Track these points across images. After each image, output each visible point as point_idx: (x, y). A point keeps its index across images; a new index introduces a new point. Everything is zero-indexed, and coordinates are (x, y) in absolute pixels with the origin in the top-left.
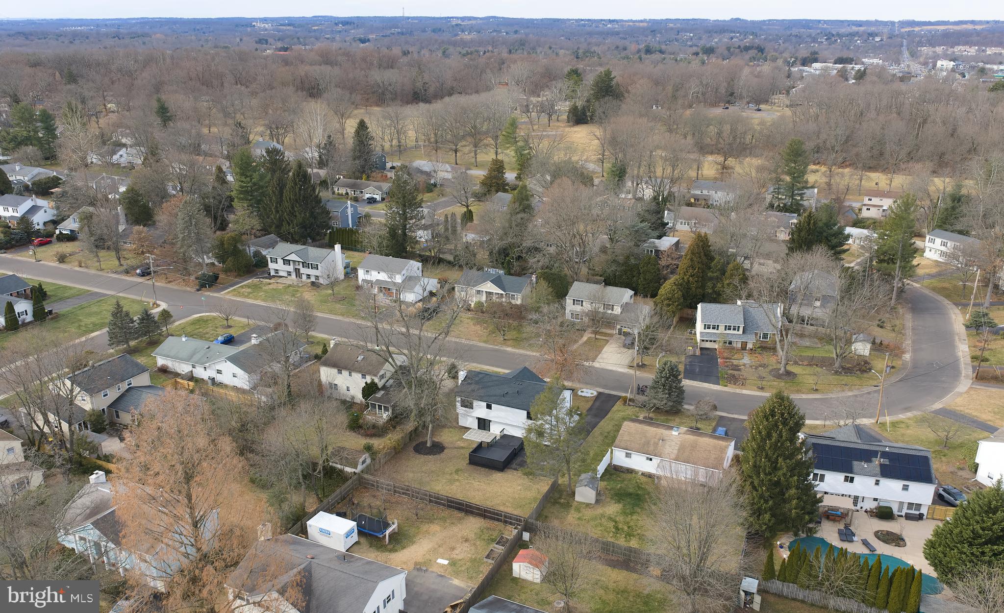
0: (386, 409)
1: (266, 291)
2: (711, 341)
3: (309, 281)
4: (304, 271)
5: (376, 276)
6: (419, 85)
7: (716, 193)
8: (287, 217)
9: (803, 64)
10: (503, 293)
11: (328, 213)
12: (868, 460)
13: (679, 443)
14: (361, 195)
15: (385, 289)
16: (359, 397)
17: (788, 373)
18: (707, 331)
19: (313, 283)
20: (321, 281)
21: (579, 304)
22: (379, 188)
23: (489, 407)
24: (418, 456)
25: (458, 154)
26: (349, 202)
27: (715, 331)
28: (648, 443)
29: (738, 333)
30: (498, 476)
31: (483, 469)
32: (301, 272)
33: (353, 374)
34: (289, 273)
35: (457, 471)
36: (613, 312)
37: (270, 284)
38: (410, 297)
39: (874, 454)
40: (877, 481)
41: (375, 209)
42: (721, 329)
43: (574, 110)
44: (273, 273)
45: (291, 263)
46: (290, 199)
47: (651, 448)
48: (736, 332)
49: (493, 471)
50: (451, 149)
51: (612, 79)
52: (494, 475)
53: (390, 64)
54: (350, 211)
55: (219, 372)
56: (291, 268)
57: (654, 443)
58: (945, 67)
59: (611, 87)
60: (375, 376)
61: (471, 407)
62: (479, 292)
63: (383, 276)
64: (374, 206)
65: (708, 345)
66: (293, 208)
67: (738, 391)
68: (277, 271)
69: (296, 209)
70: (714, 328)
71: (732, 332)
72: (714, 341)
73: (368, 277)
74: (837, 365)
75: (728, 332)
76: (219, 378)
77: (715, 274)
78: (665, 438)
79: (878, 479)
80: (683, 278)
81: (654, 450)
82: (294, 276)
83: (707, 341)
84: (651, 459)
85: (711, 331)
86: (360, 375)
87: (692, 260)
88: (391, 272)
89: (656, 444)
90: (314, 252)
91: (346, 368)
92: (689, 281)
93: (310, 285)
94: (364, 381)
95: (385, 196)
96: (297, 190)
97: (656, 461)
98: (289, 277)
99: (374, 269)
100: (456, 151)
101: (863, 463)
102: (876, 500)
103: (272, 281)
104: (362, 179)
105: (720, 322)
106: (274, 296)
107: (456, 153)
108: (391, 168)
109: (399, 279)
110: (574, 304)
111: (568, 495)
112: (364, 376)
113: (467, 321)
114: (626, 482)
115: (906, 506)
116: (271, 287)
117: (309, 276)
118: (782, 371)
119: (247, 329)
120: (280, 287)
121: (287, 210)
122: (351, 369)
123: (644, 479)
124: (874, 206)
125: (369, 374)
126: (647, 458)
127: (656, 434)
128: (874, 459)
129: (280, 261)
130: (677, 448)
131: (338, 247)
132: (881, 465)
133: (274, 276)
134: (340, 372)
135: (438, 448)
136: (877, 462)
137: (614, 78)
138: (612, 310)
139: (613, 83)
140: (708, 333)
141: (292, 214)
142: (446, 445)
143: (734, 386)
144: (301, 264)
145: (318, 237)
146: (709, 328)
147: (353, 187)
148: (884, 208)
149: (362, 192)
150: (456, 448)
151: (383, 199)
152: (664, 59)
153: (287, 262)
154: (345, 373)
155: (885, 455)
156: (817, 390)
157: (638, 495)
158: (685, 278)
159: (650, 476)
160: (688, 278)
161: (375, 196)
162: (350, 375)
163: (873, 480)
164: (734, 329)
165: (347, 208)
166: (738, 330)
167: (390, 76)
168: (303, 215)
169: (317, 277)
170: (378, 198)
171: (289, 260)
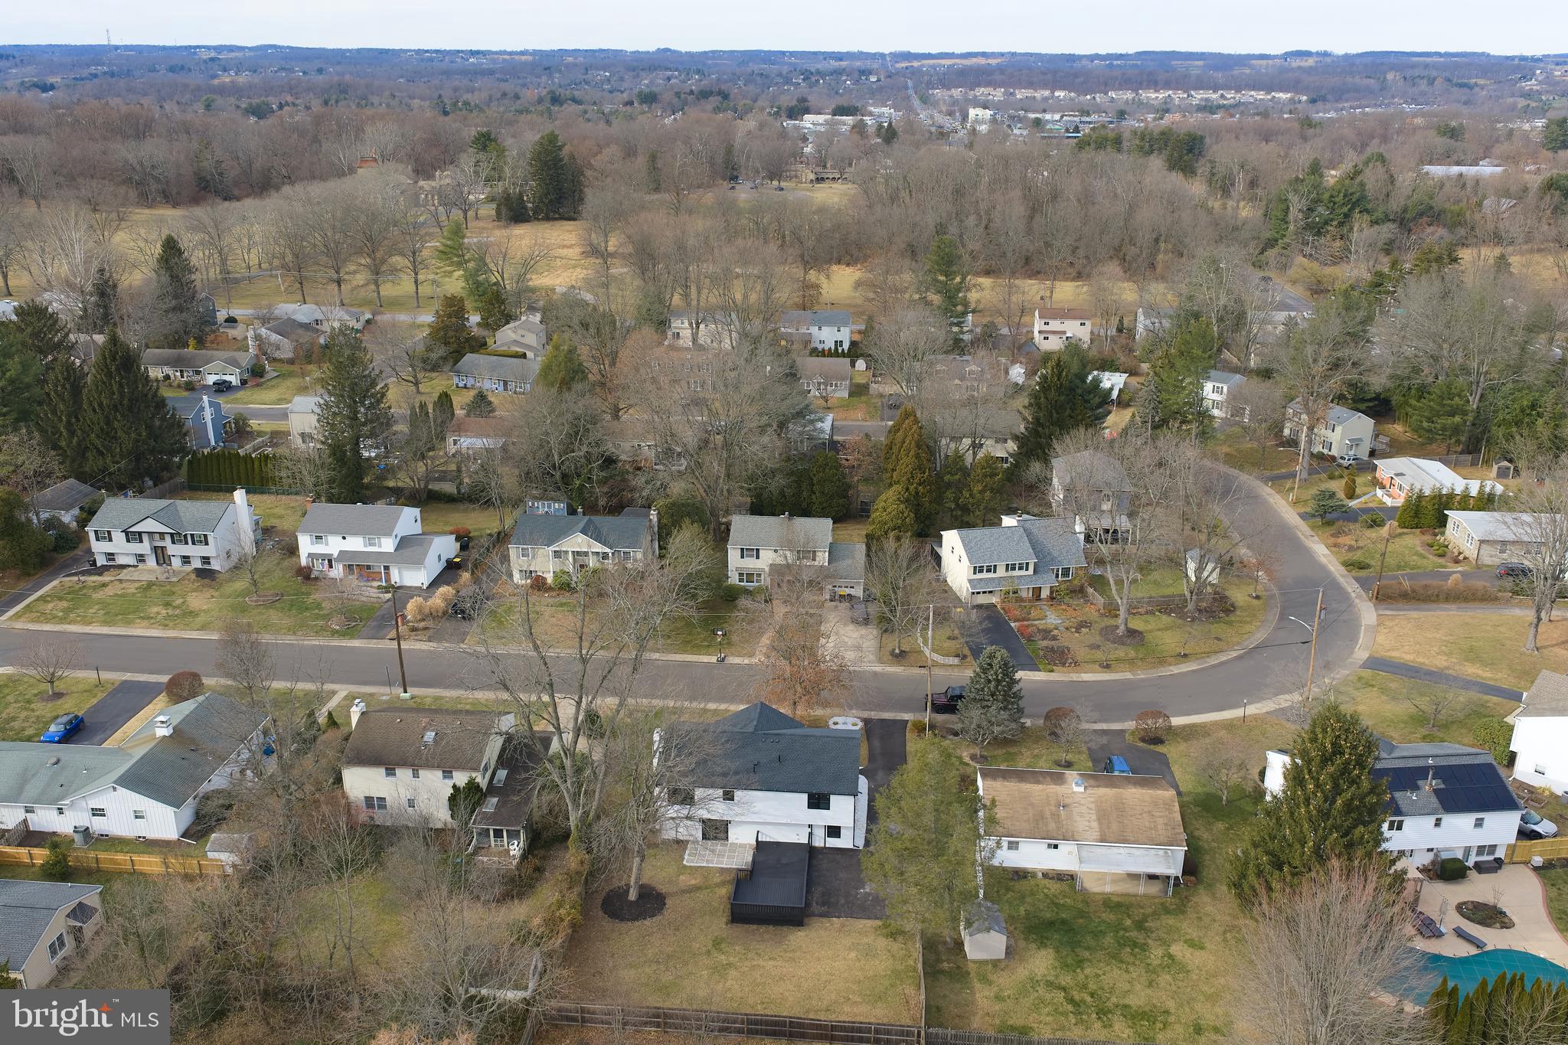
0: (514, 835)
1: (100, 602)
2: (984, 592)
3: (188, 568)
4: (174, 550)
5: (334, 545)
6: (207, 164)
7: (820, 329)
8: (97, 442)
9: (791, 117)
10: (607, 550)
11: (180, 424)
12: (1415, 788)
13: (1093, 806)
14: (197, 378)
15: (360, 567)
16: (442, 815)
17: (1132, 633)
18: (979, 576)
19: (198, 572)
20: (215, 565)
21: (752, 556)
22: (234, 363)
23: (729, 797)
24: (624, 926)
25: (343, 287)
26: (205, 398)
27: (991, 575)
28: (1040, 817)
29: (1027, 573)
30: (798, 937)
31: (763, 928)
32: (170, 552)
33: (421, 772)
34: (141, 558)
35: (717, 943)
36: (816, 563)
37: (104, 585)
38: (416, 577)
39: (1422, 772)
40: (1437, 820)
41: (236, 401)
42: (1001, 572)
43: (506, 199)
44: (101, 561)
45: (145, 538)
46: (101, 405)
47: (1052, 826)
48: (1023, 573)
49: (785, 929)
50: (331, 280)
51: (560, 148)
52: (791, 937)
53: (138, 129)
54: (208, 415)
55: (98, 812)
56: (145, 548)
57: (1052, 814)
58: (980, 117)
59: (561, 160)
60: (476, 769)
61: (688, 799)
62: (557, 554)
63: (355, 544)
64: (232, 396)
65: (982, 600)
66: (108, 423)
67: (1074, 677)
68: (110, 556)
69: (116, 424)
70: (989, 571)
71: (1017, 573)
72: (990, 592)
73: (320, 549)
74: (1191, 606)
75: (1011, 573)
76: (98, 825)
77: (957, 477)
78: (1067, 801)
79: (1439, 816)
80: (907, 489)
81: (1058, 828)
82: (151, 562)
83: (978, 593)
84: (1056, 847)
85: (985, 575)
86: (440, 774)
87: (917, 456)
88: (371, 532)
89: (1056, 816)
90: (191, 510)
91: (404, 764)
92: (917, 493)
93: (193, 576)
94: (450, 783)
95: (246, 376)
96: (115, 388)
97: (1065, 847)
98: (141, 566)
99: (333, 532)
100: (339, 283)
101: (1409, 794)
102: (1430, 850)
103: (106, 578)
104: (188, 346)
105: (999, 560)
106: (128, 609)
107: (340, 286)
108: (226, 321)
109: (388, 545)
110: (742, 557)
111: (949, 950)
112: (448, 774)
113: (548, 611)
114: (1028, 899)
115: (1474, 852)
116: (110, 591)
117: (186, 560)
118: (1122, 629)
119: (101, 696)
120: (132, 588)
121: (96, 428)
122: (416, 763)
123: (1054, 887)
124: (1054, 332)
125: (462, 767)
126: (1049, 846)
127: (1048, 797)
128: (1420, 783)
129: (118, 537)
130: (1094, 817)
131: (239, 495)
132: (1436, 792)
133: (105, 568)
134: (390, 772)
135: (651, 901)
136: (1428, 785)
137: (564, 145)
138: (814, 559)
139: (565, 152)
140: (981, 580)
141: (107, 434)
142: (663, 888)
143: (1064, 669)
144: (168, 538)
145: (165, 474)
146: (981, 571)
147: (178, 363)
148: (1068, 335)
149: (198, 373)
150: (683, 892)
151: (244, 382)
152: (585, 112)
153: (132, 536)
154: (404, 774)
155: (1440, 772)
156: (1185, 655)
157: (1064, 922)
158: (912, 488)
159: (1061, 877)
160: (916, 488)
161: (227, 378)
162: (416, 775)
163: (1432, 820)
164: (1020, 568)
165: (202, 409)
166: (1027, 569)
167: (153, 151)
168: (133, 435)
169: (206, 560)
170: (234, 380)
171: (140, 533)
